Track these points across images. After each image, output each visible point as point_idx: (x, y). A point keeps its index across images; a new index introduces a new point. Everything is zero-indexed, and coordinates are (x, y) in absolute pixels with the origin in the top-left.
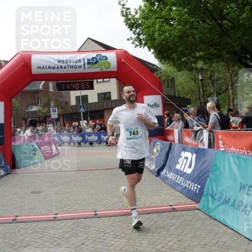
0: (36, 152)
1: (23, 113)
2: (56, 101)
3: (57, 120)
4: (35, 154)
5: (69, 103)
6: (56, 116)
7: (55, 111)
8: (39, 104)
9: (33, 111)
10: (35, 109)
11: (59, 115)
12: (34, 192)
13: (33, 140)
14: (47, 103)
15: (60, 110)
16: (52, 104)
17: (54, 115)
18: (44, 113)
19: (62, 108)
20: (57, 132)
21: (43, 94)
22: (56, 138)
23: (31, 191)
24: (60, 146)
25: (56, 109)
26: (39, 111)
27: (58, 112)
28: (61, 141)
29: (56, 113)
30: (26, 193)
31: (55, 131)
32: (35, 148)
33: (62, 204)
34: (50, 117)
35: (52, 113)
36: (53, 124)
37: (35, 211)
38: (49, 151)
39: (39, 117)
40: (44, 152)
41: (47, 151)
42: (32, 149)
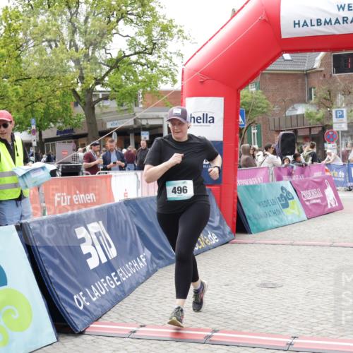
0: (290, 202)
1: (277, 118)
4: (286, 206)
6: (345, 127)
7: (342, 116)
8: (313, 101)
9: (297, 116)
10: (301, 110)
12: (264, 285)
13: (285, 177)
14: (325, 98)
17: (340, 125)
18: (318, 120)
21: (321, 78)
22: (342, 174)
23: (259, 282)
24: (350, 190)
25: (345, 110)
26: (309, 116)
27: (349, 117)
28: (351, 180)
29: (345, 119)
30: (249, 285)
31: (339, 159)
32: (289, 193)
33: (313, 317)
34: (331, 127)
35: (335, 120)
36: (338, 143)
37: (253, 325)
38: (318, 201)
39: (310, 128)
40: (307, 203)
41: (314, 201)
42: (281, 195)
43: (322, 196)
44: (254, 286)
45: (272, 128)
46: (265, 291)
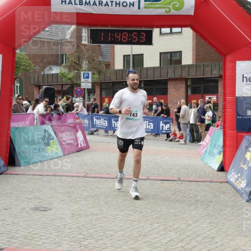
0: (51, 141)
1: (36, 76)
2: (91, 61)
3: (91, 91)
4: (48, 144)
5: (112, 66)
6: (89, 86)
7: (88, 77)
8: (64, 64)
9: (53, 74)
10: (56, 70)
11: (93, 84)
12: (37, 209)
13: (47, 122)
14: (75, 63)
15: (96, 76)
16: (85, 65)
17: (86, 84)
18: (70, 79)
19: (100, 73)
20: (88, 111)
22: (86, 121)
23: (32, 206)
24: (92, 134)
25: (90, 73)
26: (63, 75)
27: (92, 78)
28: (93, 126)
29: (90, 80)
30: (24, 209)
31: (85, 110)
32: (50, 135)
34: (80, 85)
35: (82, 80)
36: (84, 98)
38: (72, 142)
39: (62, 85)
40: (64, 143)
41: (69, 142)
42: (44, 136)
43: (74, 137)
44: (28, 209)
45: (32, 82)
46: (38, 213)
